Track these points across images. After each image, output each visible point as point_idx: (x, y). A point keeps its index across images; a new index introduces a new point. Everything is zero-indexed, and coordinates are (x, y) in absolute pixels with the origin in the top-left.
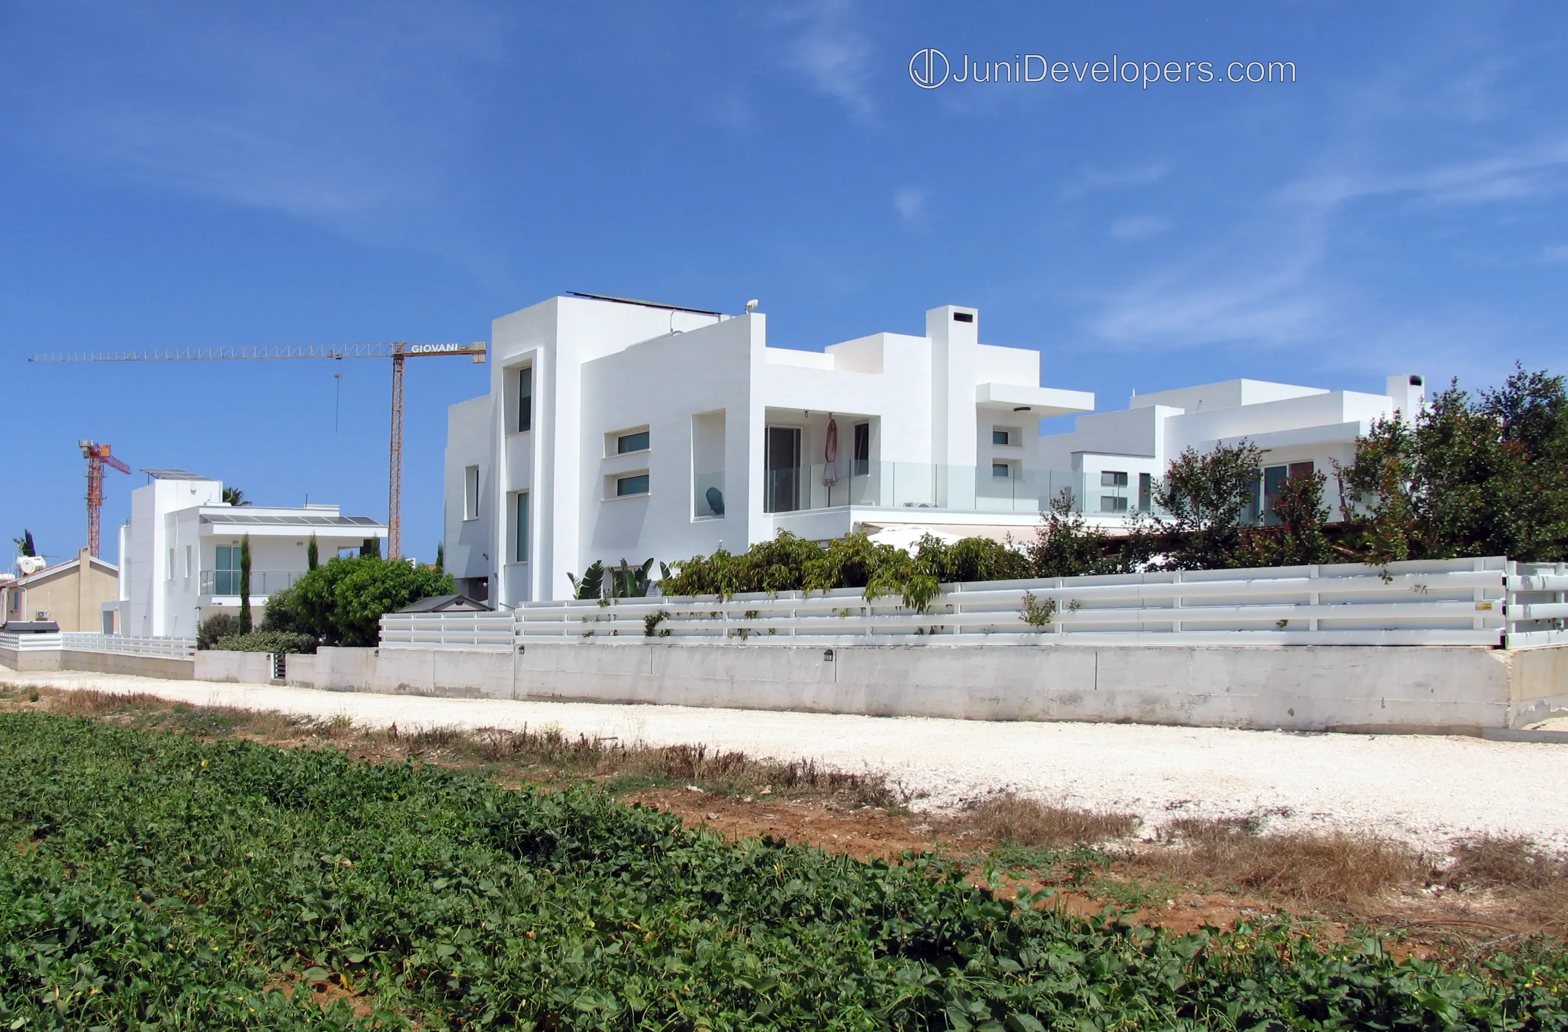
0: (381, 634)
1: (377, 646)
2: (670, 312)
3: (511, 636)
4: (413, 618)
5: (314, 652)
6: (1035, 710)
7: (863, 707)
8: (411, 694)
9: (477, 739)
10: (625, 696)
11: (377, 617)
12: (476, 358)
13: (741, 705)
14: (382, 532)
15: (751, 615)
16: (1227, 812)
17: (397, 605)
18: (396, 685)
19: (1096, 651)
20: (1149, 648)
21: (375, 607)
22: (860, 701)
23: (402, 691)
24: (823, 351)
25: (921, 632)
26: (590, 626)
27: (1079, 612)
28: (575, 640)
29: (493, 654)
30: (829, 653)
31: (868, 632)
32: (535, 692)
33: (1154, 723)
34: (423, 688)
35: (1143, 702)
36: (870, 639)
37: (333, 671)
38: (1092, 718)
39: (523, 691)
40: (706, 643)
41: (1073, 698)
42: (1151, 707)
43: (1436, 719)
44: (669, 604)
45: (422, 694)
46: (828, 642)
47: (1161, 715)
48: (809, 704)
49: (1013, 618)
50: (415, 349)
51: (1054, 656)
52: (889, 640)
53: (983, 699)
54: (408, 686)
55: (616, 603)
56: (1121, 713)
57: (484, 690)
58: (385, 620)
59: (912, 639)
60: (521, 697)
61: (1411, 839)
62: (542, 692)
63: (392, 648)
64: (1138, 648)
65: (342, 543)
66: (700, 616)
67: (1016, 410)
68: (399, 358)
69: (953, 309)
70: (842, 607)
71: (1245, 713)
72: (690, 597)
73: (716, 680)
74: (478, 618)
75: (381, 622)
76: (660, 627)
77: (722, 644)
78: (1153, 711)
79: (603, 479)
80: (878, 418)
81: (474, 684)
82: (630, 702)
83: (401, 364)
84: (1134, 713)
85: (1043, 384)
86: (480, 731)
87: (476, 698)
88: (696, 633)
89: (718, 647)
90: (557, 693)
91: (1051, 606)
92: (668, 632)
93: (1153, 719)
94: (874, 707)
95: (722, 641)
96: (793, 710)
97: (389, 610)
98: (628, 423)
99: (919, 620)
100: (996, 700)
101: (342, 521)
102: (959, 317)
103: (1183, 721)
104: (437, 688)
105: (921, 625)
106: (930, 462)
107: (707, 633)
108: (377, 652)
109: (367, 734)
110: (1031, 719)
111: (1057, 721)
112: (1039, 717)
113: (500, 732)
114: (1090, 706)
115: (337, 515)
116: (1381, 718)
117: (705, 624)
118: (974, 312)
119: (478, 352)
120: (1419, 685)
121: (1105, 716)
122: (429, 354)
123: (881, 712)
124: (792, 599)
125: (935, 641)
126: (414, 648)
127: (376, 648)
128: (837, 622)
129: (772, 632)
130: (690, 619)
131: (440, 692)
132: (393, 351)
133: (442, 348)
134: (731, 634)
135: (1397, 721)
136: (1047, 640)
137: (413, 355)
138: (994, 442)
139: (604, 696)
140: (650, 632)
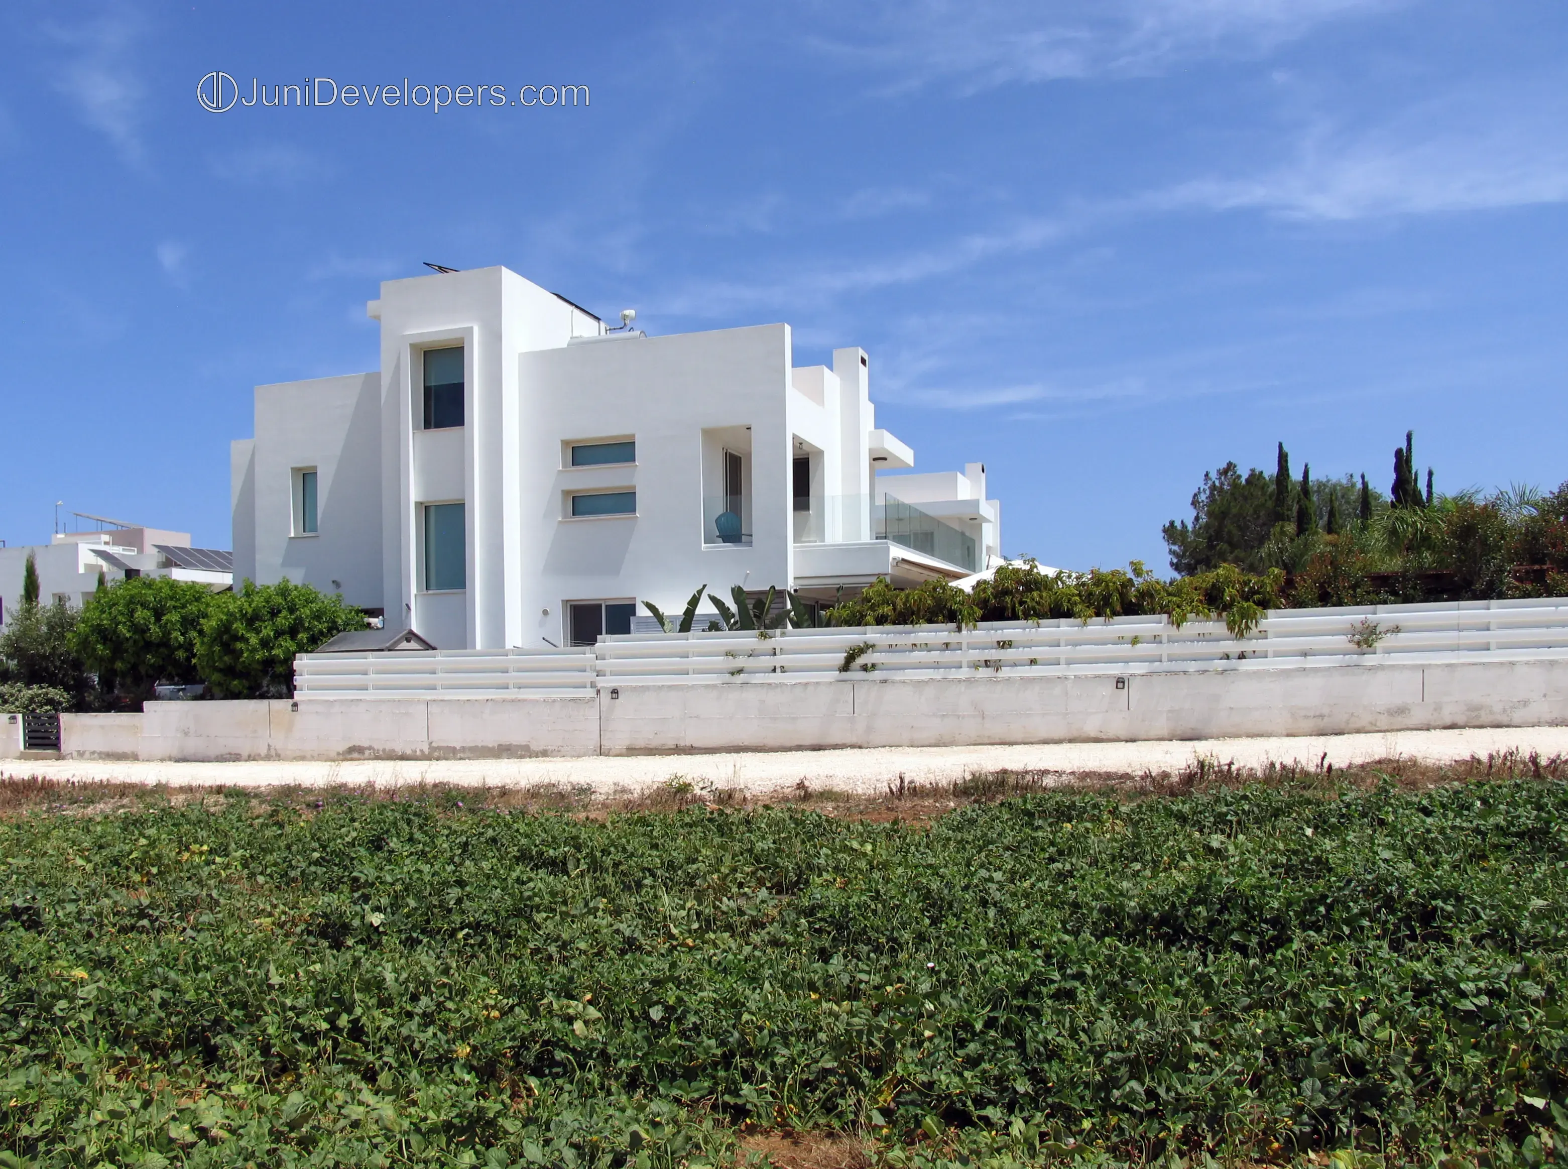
0: (298, 680)
1: (291, 697)
3: (590, 676)
6: (1363, 722)
13: (998, 741)
15: (1004, 645)
17: (314, 643)
18: (340, 748)
19: (1423, 668)
23: (355, 755)
25: (1227, 657)
26: (740, 662)
27: (1400, 635)
29: (554, 701)
30: (1120, 682)
31: (1165, 658)
32: (641, 743)
33: (1480, 727)
34: (404, 749)
35: (1468, 710)
36: (1166, 665)
37: (186, 734)
38: (1421, 726)
39: (617, 745)
40: (939, 677)
41: (1402, 711)
42: (1478, 713)
44: (874, 635)
46: (1116, 670)
47: (1484, 719)
48: (1093, 734)
51: (1381, 675)
52: (1192, 667)
53: (1306, 717)
54: (369, 748)
55: (783, 634)
56: (1448, 721)
57: (534, 747)
58: (303, 663)
59: (1223, 664)
64: (1463, 665)
66: (927, 647)
71: (1559, 714)
75: (297, 664)
77: (963, 677)
78: (1479, 716)
81: (516, 738)
84: (1460, 720)
88: (923, 666)
90: (684, 743)
91: (1373, 630)
92: (876, 667)
93: (1478, 723)
95: (964, 673)
100: (1322, 716)
104: (433, 749)
105: (1226, 650)
107: (937, 666)
108: (295, 705)
110: (1358, 731)
111: (1387, 731)
114: (1418, 716)
121: (1433, 723)
123: (1186, 736)
124: (1062, 627)
125: (1246, 665)
127: (289, 700)
128: (1126, 649)
129: (1033, 662)
134: (976, 666)
136: (1369, 660)
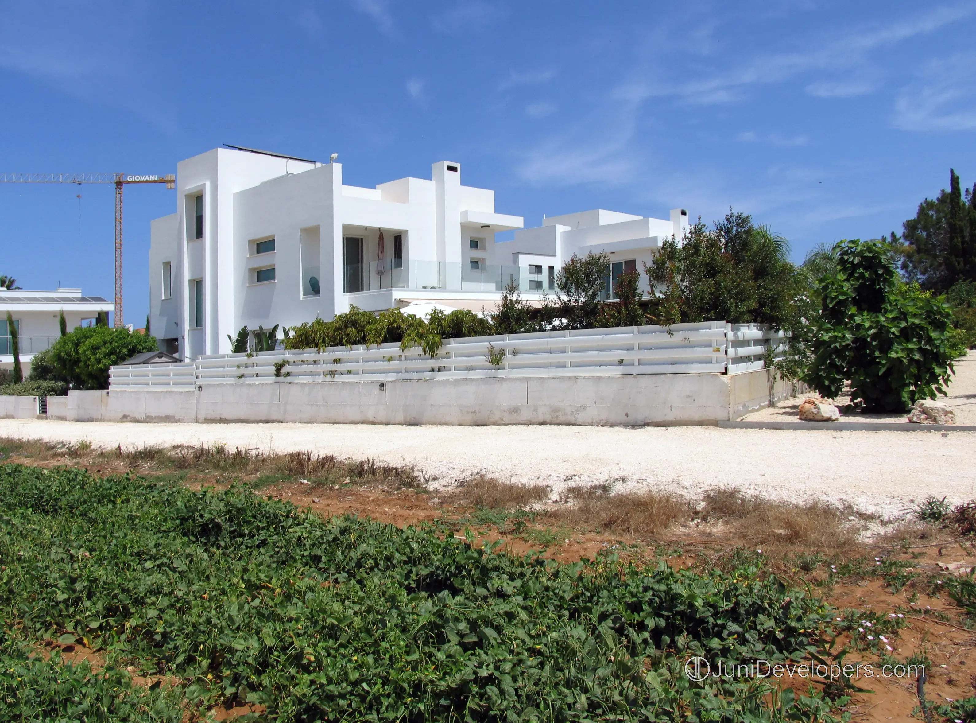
0: (110, 380)
1: (108, 388)
2: (286, 160)
3: (193, 379)
4: (131, 368)
5: (66, 394)
6: (496, 418)
7: (402, 419)
8: (131, 421)
9: (173, 453)
10: (264, 418)
11: (108, 369)
12: (169, 185)
13: (333, 421)
14: (108, 307)
15: (337, 361)
16: (595, 481)
17: (120, 359)
18: (121, 415)
19: (527, 380)
20: (554, 378)
21: (105, 361)
22: (400, 417)
23: (125, 420)
24: (375, 188)
25: (433, 370)
26: (242, 371)
27: (518, 356)
28: (232, 381)
29: (182, 392)
30: (382, 385)
31: (404, 371)
32: (209, 417)
33: (558, 424)
34: (138, 417)
35: (552, 411)
36: (405, 375)
37: (79, 407)
38: (526, 422)
39: (202, 417)
40: (311, 381)
41: (515, 410)
42: (556, 414)
43: (696, 417)
44: (289, 355)
45: (138, 421)
46: (381, 378)
47: (562, 419)
48: (372, 419)
49: (482, 360)
50: (130, 179)
51: (505, 385)
52: (415, 376)
53: (468, 412)
54: (129, 416)
55: (257, 355)
56: (541, 419)
57: (177, 417)
58: (113, 370)
59: (428, 375)
60: (200, 421)
61: (684, 493)
62: (213, 417)
63: (118, 390)
64: (549, 378)
65: (83, 315)
66: (307, 363)
67: (482, 227)
68: (119, 184)
69: (447, 163)
70: (388, 355)
71: (604, 417)
72: (301, 350)
73: (318, 405)
74: (172, 367)
75: (110, 372)
76: (284, 370)
77: (320, 381)
78: (557, 416)
79: (247, 271)
80: (406, 232)
81: (171, 412)
82: (267, 422)
83: (121, 189)
84: (548, 418)
85: (496, 211)
86: (175, 447)
87: (172, 423)
88: (305, 374)
89: (318, 383)
90: (223, 417)
91: (502, 353)
92: (288, 374)
93: (558, 421)
94: (408, 420)
95: (320, 379)
96: (363, 423)
97: (115, 363)
98: (262, 234)
99: (432, 363)
100: (475, 412)
101: (83, 300)
102: (451, 169)
103: (573, 422)
104: (147, 417)
105: (433, 366)
106: (436, 260)
107: (312, 374)
108: (108, 393)
109: (102, 453)
110: (495, 424)
111: (508, 424)
112: (499, 422)
113: (187, 447)
114: (525, 415)
115: (80, 295)
116: (670, 417)
117: (311, 368)
118: (458, 165)
119: (170, 182)
120: (688, 397)
121: (533, 421)
122: (139, 182)
123: (412, 422)
124: (360, 350)
125: (440, 376)
126: (132, 390)
127: (106, 390)
128: (385, 365)
129: (349, 372)
130: (301, 365)
131: (149, 420)
132: (116, 180)
133: (147, 178)
134: (326, 374)
135: (678, 418)
136: (501, 374)
137: (128, 182)
138: (471, 247)
139: (252, 418)
140: (278, 374)
